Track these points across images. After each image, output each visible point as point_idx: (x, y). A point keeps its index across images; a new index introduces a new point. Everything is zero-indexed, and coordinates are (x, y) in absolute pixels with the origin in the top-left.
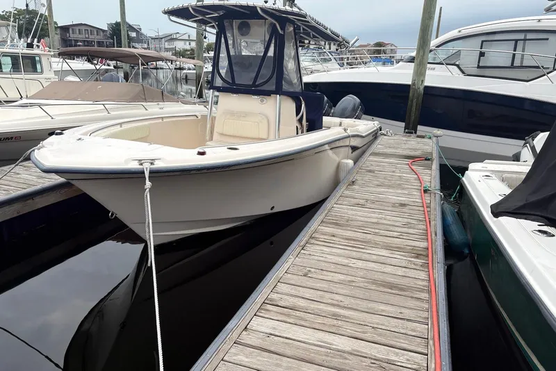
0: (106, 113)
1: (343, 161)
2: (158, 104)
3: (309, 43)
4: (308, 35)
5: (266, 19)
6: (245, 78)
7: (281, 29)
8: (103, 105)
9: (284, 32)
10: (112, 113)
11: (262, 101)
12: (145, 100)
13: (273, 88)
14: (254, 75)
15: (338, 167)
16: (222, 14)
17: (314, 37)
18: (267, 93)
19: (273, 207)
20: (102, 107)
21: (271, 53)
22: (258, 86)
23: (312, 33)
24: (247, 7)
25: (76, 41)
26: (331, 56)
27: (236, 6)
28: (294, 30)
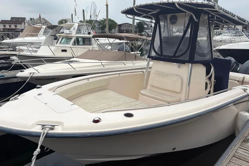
0: (103, 67)
1: (241, 113)
2: (133, 62)
3: (223, 27)
4: (221, 21)
5: (186, 12)
6: (169, 52)
7: (196, 18)
8: (101, 63)
9: (199, 21)
10: (106, 67)
11: (179, 67)
12: (126, 60)
13: (187, 59)
14: (175, 49)
15: (237, 116)
16: (158, 11)
17: (226, 22)
18: (183, 62)
19: (175, 148)
20: (100, 64)
21: (188, 35)
22: (177, 57)
23: (224, 20)
24: (168, 4)
25: (124, 30)
26: (243, 34)
27: (161, 4)
28: (209, 18)
